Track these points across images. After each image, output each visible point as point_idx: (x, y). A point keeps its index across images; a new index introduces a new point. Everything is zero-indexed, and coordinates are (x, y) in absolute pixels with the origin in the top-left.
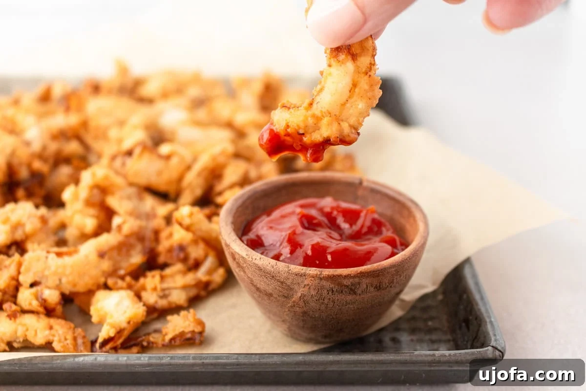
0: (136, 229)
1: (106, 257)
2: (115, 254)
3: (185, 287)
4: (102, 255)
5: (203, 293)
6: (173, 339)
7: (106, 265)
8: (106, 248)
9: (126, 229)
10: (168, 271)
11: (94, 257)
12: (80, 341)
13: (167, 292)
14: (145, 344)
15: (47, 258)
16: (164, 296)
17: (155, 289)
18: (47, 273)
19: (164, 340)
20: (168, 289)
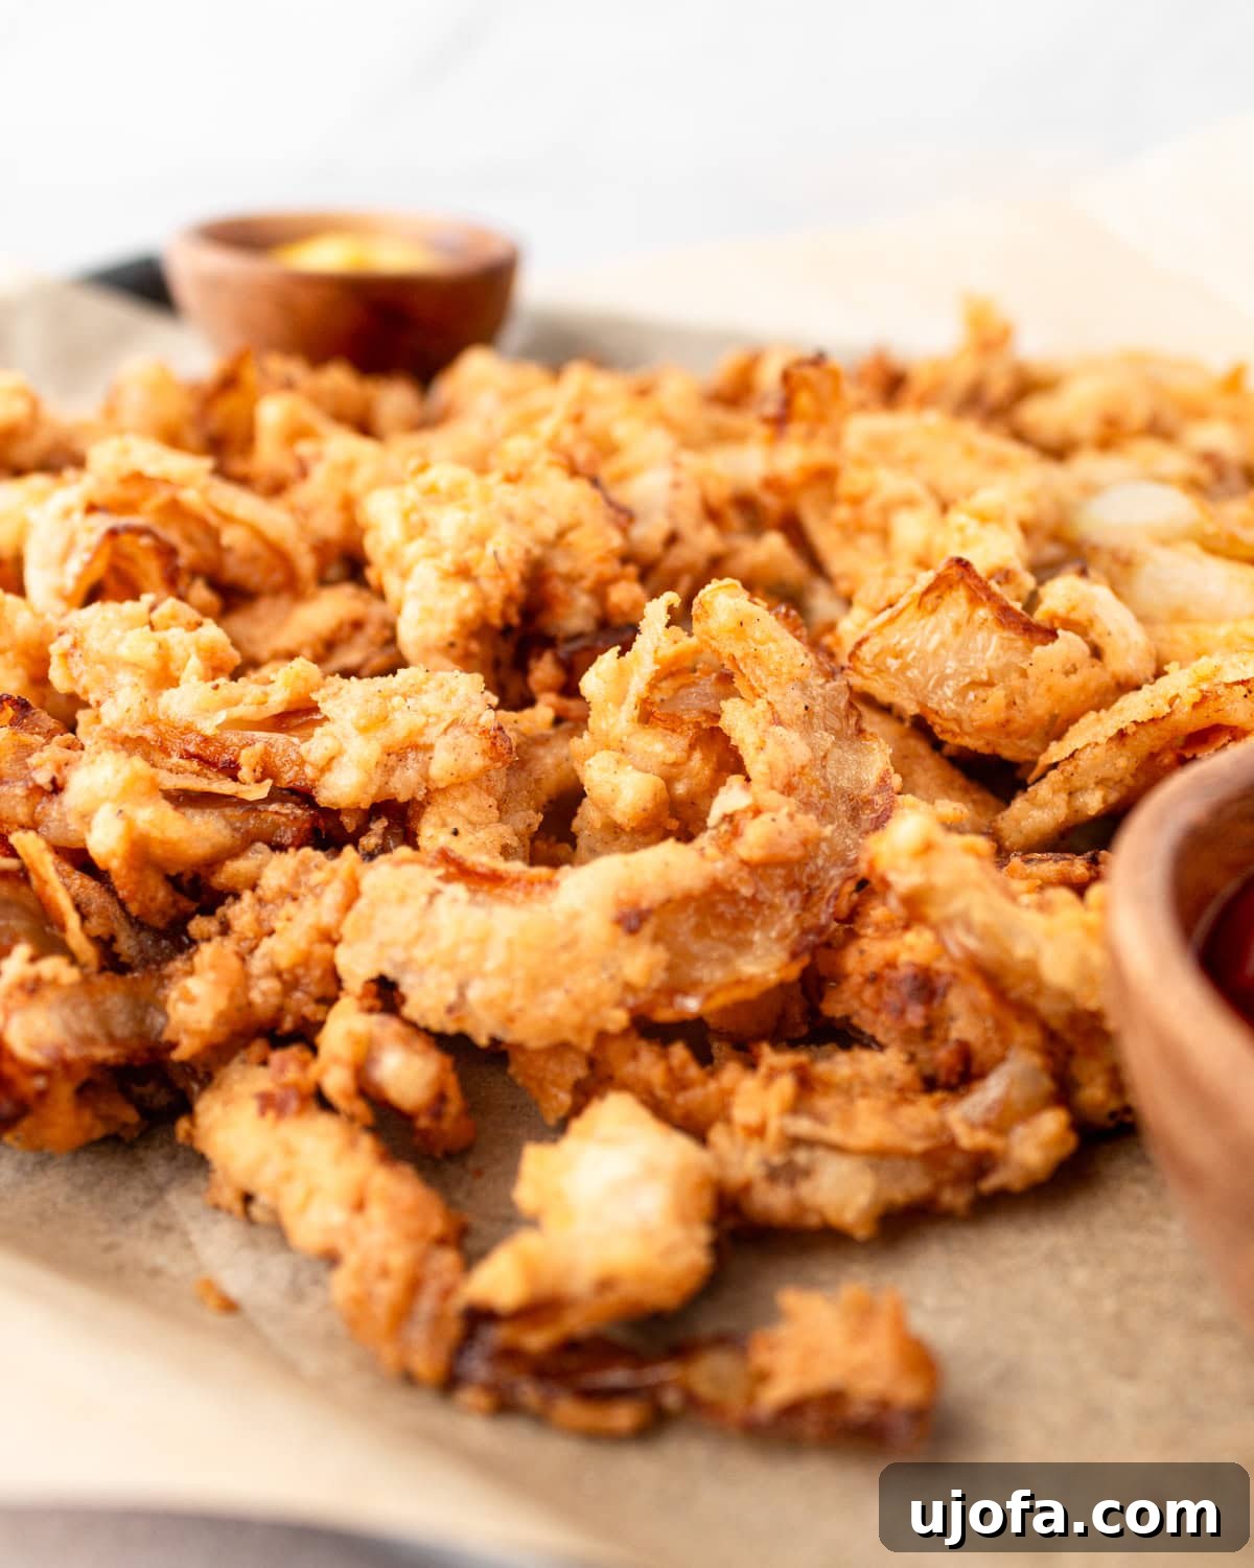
0: (789, 845)
1: (648, 930)
2: (686, 924)
3: (878, 1156)
4: (632, 920)
5: (954, 1198)
6: (793, 1410)
7: (640, 963)
8: (653, 895)
9: (754, 839)
10: (840, 1066)
11: (596, 926)
12: (426, 1304)
13: (802, 1156)
14: (671, 1399)
15: (433, 895)
16: (786, 1174)
17: (758, 1132)
18: (420, 953)
19: (751, 1399)
20: (810, 1143)
